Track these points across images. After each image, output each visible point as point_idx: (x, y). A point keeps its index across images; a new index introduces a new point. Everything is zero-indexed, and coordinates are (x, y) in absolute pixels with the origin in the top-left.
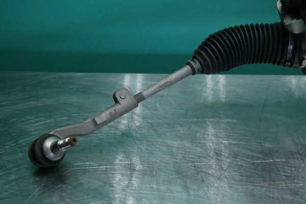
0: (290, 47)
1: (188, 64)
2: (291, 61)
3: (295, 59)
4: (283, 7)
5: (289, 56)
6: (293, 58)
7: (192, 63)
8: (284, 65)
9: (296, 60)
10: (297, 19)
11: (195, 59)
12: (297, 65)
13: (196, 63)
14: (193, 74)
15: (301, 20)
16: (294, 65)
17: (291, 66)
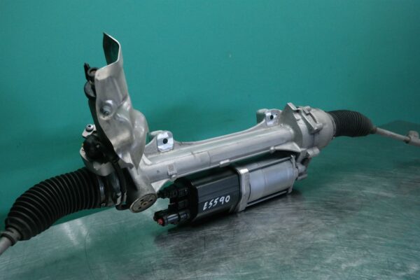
0: (102, 189)
1: (3, 235)
2: (106, 201)
3: (108, 199)
4: (87, 155)
5: (103, 197)
6: (107, 198)
7: (9, 233)
8: (100, 206)
9: (110, 199)
10: (105, 163)
11: (10, 229)
12: (112, 203)
13: (12, 232)
14: (12, 245)
15: (108, 164)
16: (109, 205)
17: (106, 206)
